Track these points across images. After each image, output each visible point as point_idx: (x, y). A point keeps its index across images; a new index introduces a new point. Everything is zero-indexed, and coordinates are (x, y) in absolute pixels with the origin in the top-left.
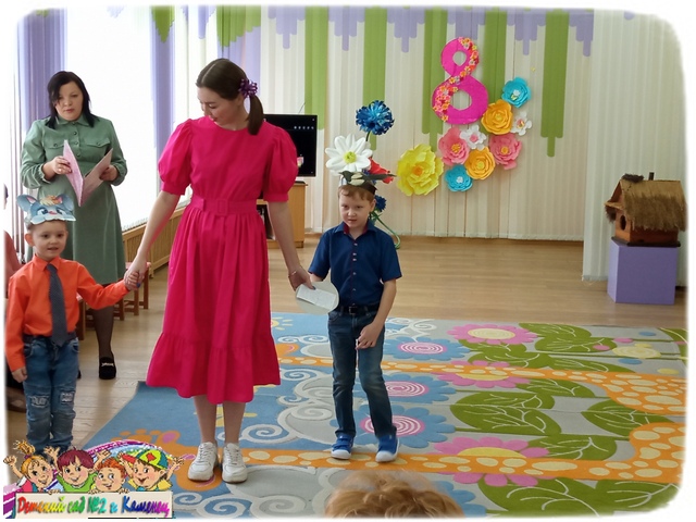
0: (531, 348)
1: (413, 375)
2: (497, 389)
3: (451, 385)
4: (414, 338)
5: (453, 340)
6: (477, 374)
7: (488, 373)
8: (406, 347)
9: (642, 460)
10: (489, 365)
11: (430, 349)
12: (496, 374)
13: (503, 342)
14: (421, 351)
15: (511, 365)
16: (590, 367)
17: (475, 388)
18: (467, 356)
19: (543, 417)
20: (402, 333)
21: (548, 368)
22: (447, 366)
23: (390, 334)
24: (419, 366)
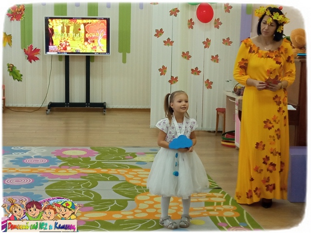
0: (93, 159)
1: (27, 174)
2: (70, 179)
3: (47, 178)
4: (33, 156)
5: (54, 156)
6: (62, 172)
7: (68, 172)
8: (27, 161)
9: (139, 209)
10: (69, 168)
11: (40, 161)
12: (72, 172)
13: (79, 157)
14: (35, 163)
15: (81, 168)
16: (121, 167)
17: (59, 179)
18: (59, 164)
19: (93, 192)
20: (27, 154)
21: (100, 168)
22: (47, 169)
23: (20, 155)
24: (32, 170)
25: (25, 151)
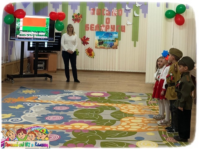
0: (106, 98)
1: (67, 105)
2: (90, 108)
3: (77, 107)
4: (74, 96)
5: (85, 96)
6: (87, 105)
7: (90, 104)
8: (70, 98)
10: (91, 102)
11: (77, 98)
12: (92, 104)
13: (99, 96)
14: (74, 99)
17: (83, 108)
18: (87, 100)
19: (99, 116)
20: (71, 94)
21: (108, 103)
22: (79, 102)
23: (68, 94)
24: (71, 102)
25: (71, 93)
